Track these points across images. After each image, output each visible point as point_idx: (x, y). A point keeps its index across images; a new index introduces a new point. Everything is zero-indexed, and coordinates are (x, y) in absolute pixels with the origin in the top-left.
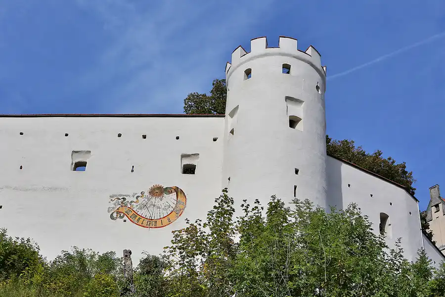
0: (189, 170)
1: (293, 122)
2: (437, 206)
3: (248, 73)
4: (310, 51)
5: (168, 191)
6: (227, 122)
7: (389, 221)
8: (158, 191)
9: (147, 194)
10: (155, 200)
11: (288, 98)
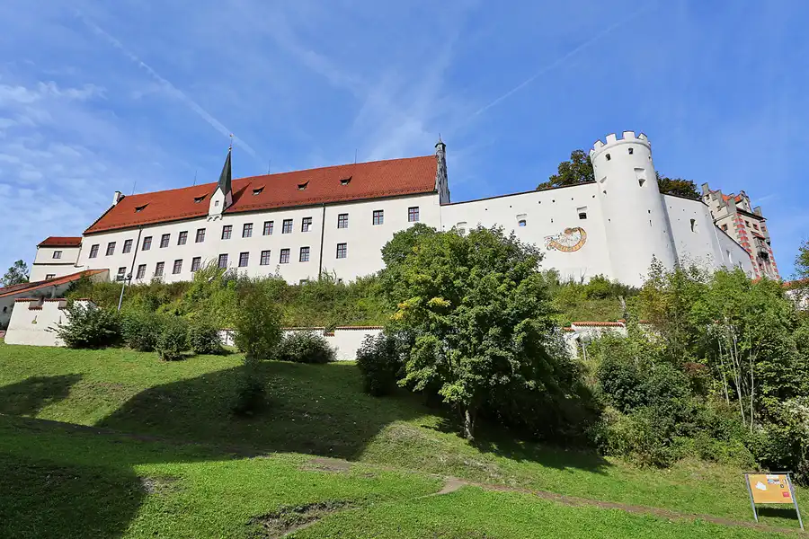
0: (583, 216)
1: (641, 182)
2: (707, 196)
3: (608, 157)
4: (641, 136)
5: (574, 230)
6: (599, 186)
7: (695, 223)
8: (569, 231)
9: (563, 233)
10: (570, 237)
11: (635, 169)
